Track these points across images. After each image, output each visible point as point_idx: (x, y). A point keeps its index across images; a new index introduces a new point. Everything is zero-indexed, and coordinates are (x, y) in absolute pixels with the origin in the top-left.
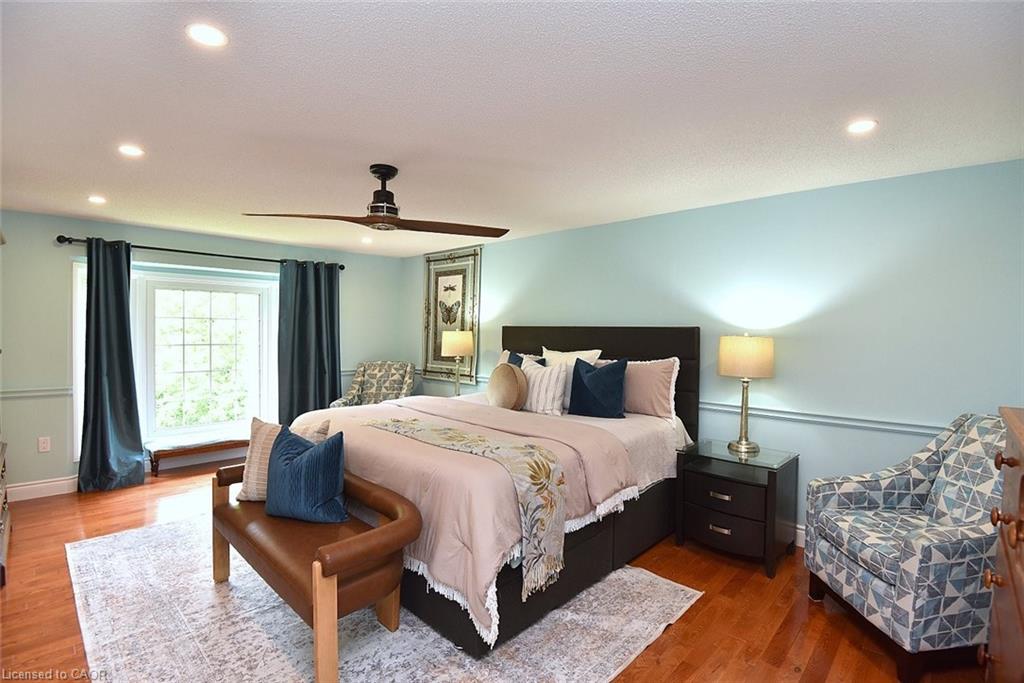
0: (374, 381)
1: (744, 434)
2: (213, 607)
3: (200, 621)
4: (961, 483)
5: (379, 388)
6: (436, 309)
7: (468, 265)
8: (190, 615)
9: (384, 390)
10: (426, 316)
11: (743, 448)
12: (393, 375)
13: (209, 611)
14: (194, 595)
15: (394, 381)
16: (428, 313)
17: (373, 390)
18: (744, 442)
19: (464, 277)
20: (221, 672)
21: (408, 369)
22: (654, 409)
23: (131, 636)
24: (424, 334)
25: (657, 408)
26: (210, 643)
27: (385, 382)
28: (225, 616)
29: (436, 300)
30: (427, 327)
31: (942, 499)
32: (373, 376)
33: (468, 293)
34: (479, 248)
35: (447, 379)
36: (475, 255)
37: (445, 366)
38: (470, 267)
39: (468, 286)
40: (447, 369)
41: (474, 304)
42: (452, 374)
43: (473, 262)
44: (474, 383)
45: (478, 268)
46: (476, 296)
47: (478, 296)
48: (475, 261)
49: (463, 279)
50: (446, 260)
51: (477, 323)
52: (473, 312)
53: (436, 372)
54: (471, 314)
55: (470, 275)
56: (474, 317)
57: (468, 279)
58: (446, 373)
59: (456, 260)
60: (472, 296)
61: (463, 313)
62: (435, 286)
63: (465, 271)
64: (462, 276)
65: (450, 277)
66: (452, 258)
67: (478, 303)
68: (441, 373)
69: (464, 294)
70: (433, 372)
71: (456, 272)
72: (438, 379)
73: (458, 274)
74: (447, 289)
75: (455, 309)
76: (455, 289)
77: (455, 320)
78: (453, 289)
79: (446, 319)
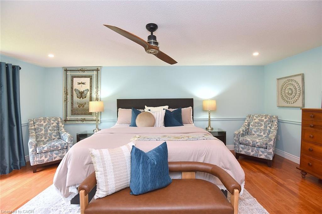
0: (43, 128)
1: (209, 125)
4: (256, 127)
5: (46, 131)
6: (72, 92)
7: (94, 74)
9: (49, 131)
10: (64, 95)
11: (210, 128)
12: (52, 124)
15: (54, 126)
16: (67, 94)
17: (43, 132)
18: (209, 127)
19: (91, 79)
21: (59, 120)
22: (189, 122)
24: (64, 104)
25: (190, 122)
27: (49, 127)
29: (72, 88)
30: (66, 100)
31: (253, 131)
32: (42, 125)
33: (94, 86)
34: (100, 68)
35: (82, 123)
36: (97, 70)
37: (80, 117)
38: (95, 75)
39: (94, 83)
40: (81, 118)
41: (98, 90)
42: (85, 120)
43: (96, 73)
44: (100, 123)
45: (99, 76)
46: (98, 87)
47: (100, 87)
48: (97, 73)
49: (90, 79)
50: (79, 71)
51: (100, 98)
52: (97, 94)
53: (74, 120)
54: (96, 94)
55: (95, 78)
56: (98, 95)
57: (94, 80)
58: (80, 120)
59: (85, 71)
60: (96, 87)
61: (91, 94)
62: (71, 82)
63: (91, 76)
64: (89, 78)
65: (82, 78)
66: (82, 70)
67: (100, 90)
68: (77, 120)
69: (91, 86)
70: (72, 120)
71: (85, 77)
72: (75, 123)
73: (87, 77)
74: (79, 84)
75: (85, 92)
76: (85, 84)
77: (86, 97)
78: (83, 84)
79: (80, 97)
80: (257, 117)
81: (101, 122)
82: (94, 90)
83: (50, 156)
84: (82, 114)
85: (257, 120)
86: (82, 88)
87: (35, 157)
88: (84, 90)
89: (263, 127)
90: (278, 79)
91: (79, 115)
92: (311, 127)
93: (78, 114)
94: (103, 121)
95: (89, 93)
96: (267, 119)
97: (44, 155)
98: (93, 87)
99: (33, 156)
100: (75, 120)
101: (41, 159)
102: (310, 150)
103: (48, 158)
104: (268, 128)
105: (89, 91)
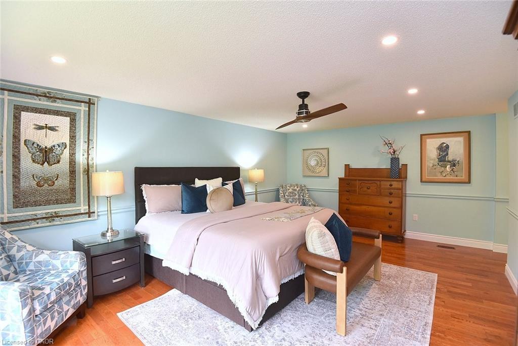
2: (362, 325)
3: (374, 323)
6: (16, 147)
7: (80, 110)
8: (375, 329)
13: (366, 324)
14: (361, 339)
20: (388, 303)
23: (406, 338)
26: (381, 313)
28: (364, 317)
29: (16, 137)
33: (82, 137)
34: (96, 99)
35: (48, 224)
36: (90, 103)
37: (41, 211)
38: (82, 113)
39: (80, 130)
40: (46, 214)
41: (90, 147)
42: (57, 217)
43: (87, 109)
44: (96, 218)
45: (94, 116)
46: (92, 140)
47: (95, 141)
48: (89, 108)
49: (71, 121)
50: (37, 95)
51: (95, 164)
52: (88, 155)
53: (23, 221)
54: (86, 156)
55: (82, 120)
56: (90, 158)
57: (80, 123)
58: (43, 218)
59: (58, 100)
60: (87, 140)
61: (72, 154)
62: (12, 121)
63: (75, 114)
64: (69, 118)
65: (48, 116)
66: (49, 95)
67: (95, 147)
68: (34, 220)
69: (73, 137)
70: (17, 222)
71: (57, 113)
72: (28, 227)
73: (62, 115)
74: (40, 128)
75: (58, 150)
76: (56, 130)
77: (58, 162)
78: (52, 129)
79: (40, 160)
80: (290, 187)
81: (98, 216)
82: (81, 147)
83: (59, 313)
84: (48, 203)
85: (291, 190)
86: (48, 140)
87: (35, 327)
88: (55, 143)
89: (297, 196)
90: (304, 150)
91: (40, 205)
92: (347, 191)
93: (36, 204)
94: (102, 213)
95: (67, 152)
96: (299, 188)
97: (49, 314)
98: (80, 138)
99: (31, 326)
100: (29, 220)
101: (46, 328)
102: (347, 209)
103: (56, 319)
104: (301, 197)
105: (68, 146)
